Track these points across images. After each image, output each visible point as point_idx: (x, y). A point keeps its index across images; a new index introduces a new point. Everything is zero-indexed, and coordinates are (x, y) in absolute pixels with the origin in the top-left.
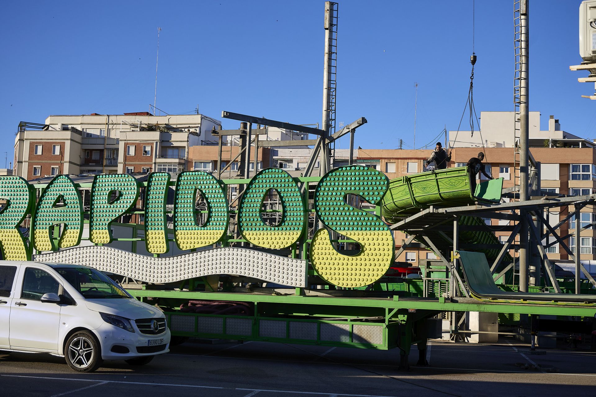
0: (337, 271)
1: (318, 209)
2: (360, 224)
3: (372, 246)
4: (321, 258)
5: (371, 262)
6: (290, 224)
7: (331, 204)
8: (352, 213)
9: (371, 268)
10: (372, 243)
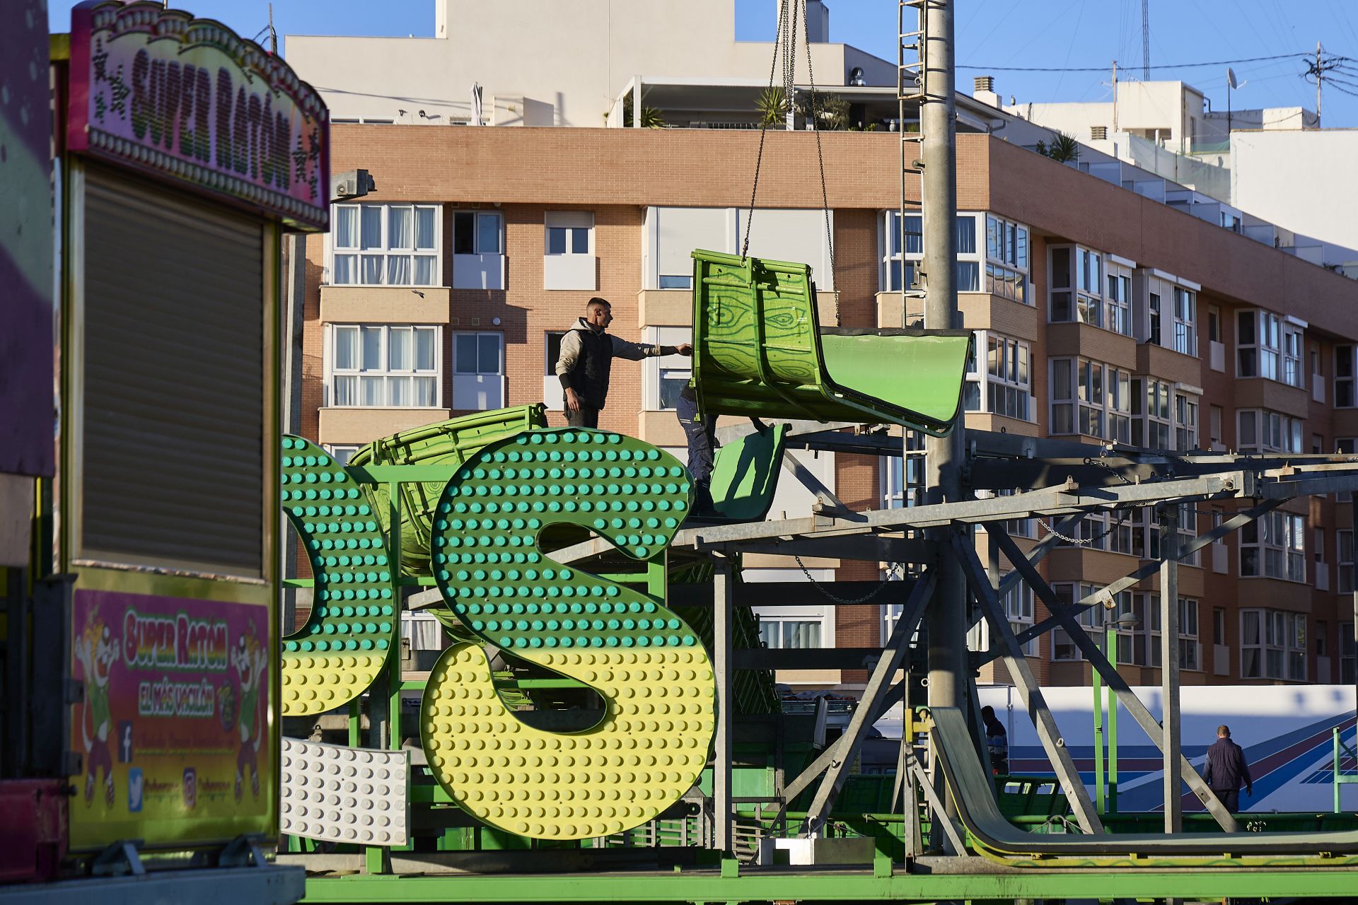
0: (518, 788)
1: (445, 575)
2: (597, 624)
3: (640, 700)
4: (460, 744)
5: (641, 751)
6: (343, 628)
7: (493, 558)
8: (567, 591)
9: (640, 771)
10: (640, 688)
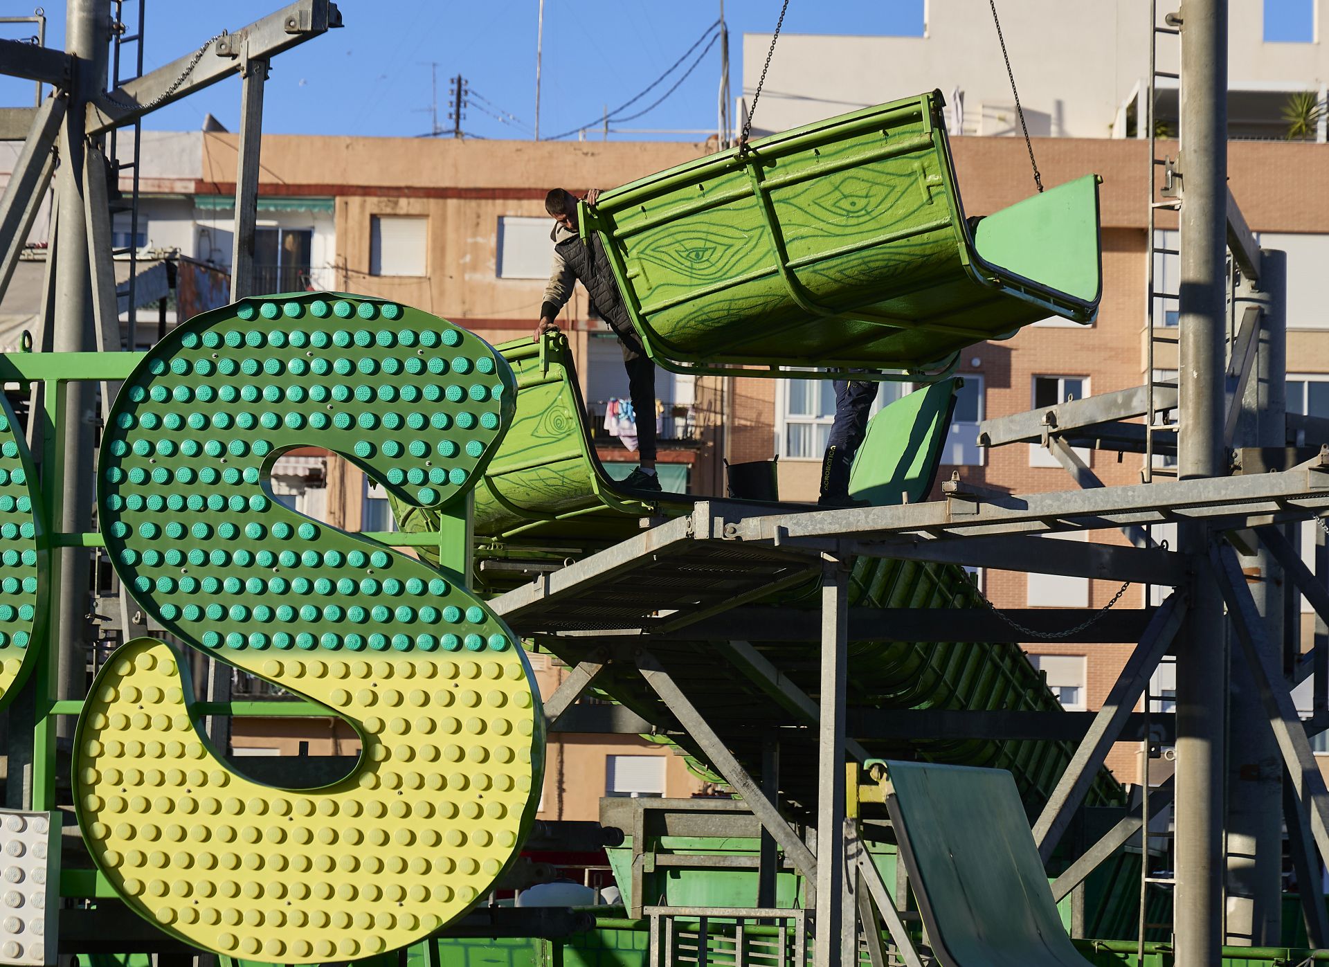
0: (222, 877)
1: (120, 529)
2: (354, 613)
3: (417, 738)
4: (135, 803)
5: (417, 822)
7: (194, 501)
8: (308, 557)
9: (414, 856)
10: (419, 719)
